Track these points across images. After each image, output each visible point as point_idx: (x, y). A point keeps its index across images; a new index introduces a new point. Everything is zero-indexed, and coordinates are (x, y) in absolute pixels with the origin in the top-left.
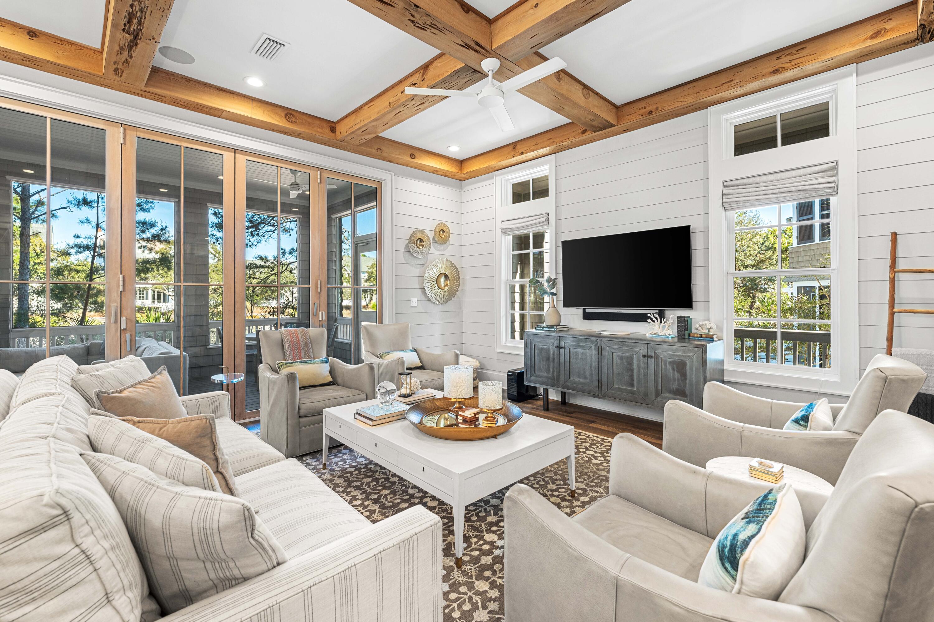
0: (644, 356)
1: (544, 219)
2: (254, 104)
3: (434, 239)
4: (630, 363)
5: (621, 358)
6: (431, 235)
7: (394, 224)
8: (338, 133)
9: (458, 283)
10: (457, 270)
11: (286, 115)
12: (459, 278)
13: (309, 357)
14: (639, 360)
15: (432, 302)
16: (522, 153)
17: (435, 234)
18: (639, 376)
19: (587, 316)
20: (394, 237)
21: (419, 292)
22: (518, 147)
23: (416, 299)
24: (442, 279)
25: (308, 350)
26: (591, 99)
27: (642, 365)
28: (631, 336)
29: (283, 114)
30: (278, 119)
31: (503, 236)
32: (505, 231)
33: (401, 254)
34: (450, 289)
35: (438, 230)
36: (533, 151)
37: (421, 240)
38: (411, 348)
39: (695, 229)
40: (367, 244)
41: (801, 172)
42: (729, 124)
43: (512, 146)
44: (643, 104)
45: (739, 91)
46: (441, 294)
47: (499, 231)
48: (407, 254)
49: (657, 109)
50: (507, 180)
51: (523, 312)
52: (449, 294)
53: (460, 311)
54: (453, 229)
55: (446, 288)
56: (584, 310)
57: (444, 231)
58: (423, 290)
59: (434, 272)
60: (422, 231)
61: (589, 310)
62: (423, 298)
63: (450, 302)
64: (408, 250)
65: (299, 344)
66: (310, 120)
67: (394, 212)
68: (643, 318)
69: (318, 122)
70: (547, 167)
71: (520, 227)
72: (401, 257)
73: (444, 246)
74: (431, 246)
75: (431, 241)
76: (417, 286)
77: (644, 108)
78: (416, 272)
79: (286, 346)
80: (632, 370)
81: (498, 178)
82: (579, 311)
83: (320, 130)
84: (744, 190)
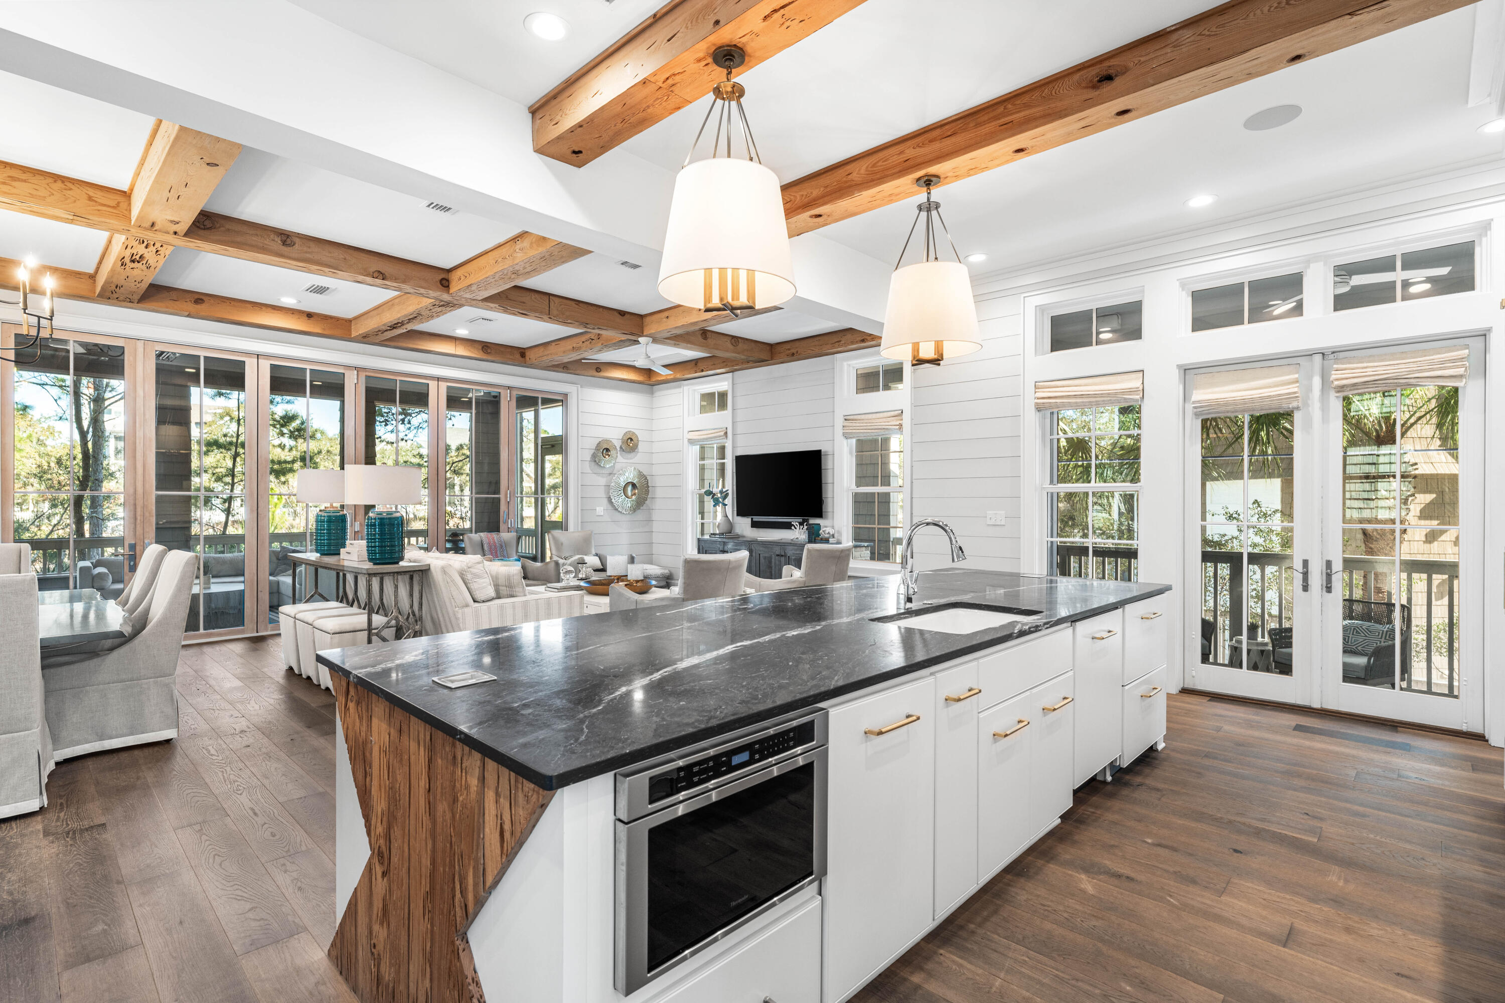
0: (778, 555)
1: (722, 433)
2: (457, 342)
3: (621, 447)
4: (770, 562)
5: (765, 558)
6: (618, 444)
7: (580, 434)
8: (527, 358)
9: (647, 492)
10: (646, 478)
11: (483, 347)
12: (648, 487)
13: (504, 556)
14: (775, 559)
15: (619, 512)
16: (702, 371)
17: (623, 443)
18: (775, 572)
19: (755, 525)
20: (580, 447)
21: (605, 501)
22: (699, 364)
23: (602, 508)
24: (630, 488)
25: (503, 551)
26: (740, 345)
27: (777, 562)
28: (783, 541)
29: (480, 347)
30: (476, 352)
31: (690, 447)
32: (691, 442)
33: (587, 464)
34: (638, 498)
35: (626, 438)
36: (711, 370)
37: (607, 450)
38: (594, 553)
39: (825, 452)
40: (553, 446)
41: (881, 415)
42: (851, 368)
43: (694, 362)
44: (788, 346)
45: (846, 349)
46: (629, 504)
47: (686, 441)
48: (593, 463)
49: (797, 352)
50: (695, 390)
51: (703, 521)
52: (637, 503)
53: (650, 520)
54: (641, 436)
55: (634, 497)
56: (752, 519)
57: (631, 440)
58: (610, 500)
59: (622, 481)
60: (607, 441)
61: (756, 519)
62: (610, 507)
63: (639, 511)
64: (595, 459)
65: (495, 546)
66: (502, 349)
67: (580, 423)
68: (788, 526)
69: (510, 350)
70: (726, 383)
71: (704, 439)
72: (587, 467)
73: (632, 454)
74: (619, 455)
75: (619, 449)
76: (603, 495)
77: (789, 349)
78: (602, 481)
79: (486, 547)
80: (771, 567)
81: (686, 388)
82: (747, 521)
83: (511, 357)
84: (854, 424)
